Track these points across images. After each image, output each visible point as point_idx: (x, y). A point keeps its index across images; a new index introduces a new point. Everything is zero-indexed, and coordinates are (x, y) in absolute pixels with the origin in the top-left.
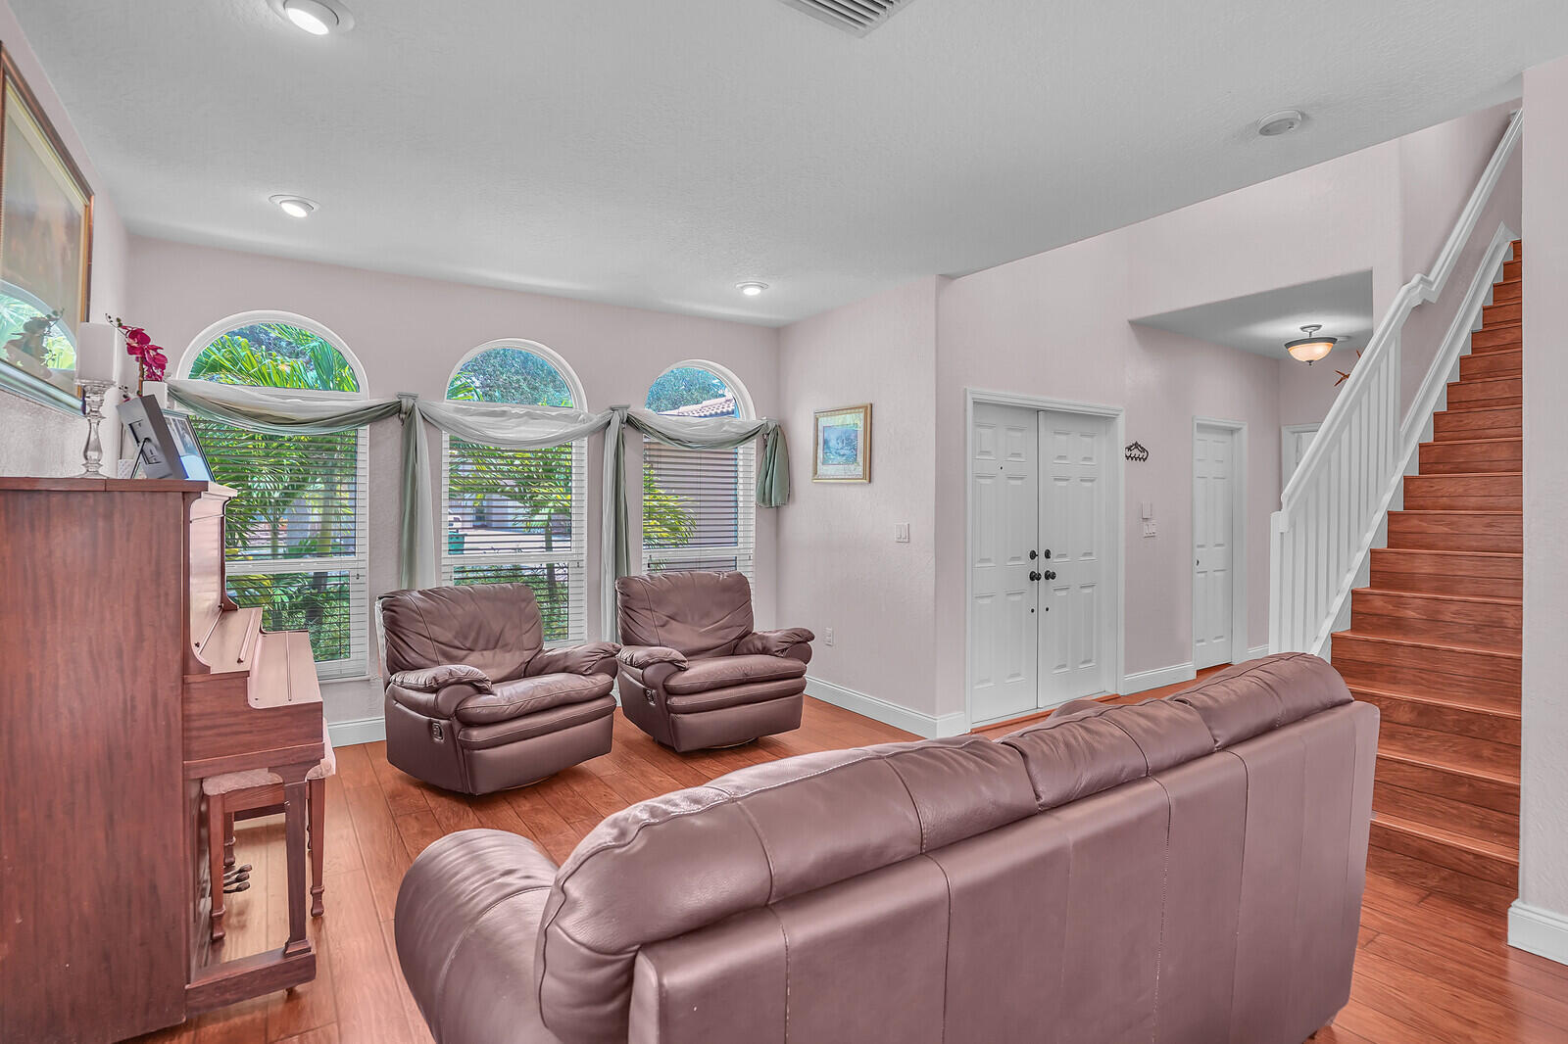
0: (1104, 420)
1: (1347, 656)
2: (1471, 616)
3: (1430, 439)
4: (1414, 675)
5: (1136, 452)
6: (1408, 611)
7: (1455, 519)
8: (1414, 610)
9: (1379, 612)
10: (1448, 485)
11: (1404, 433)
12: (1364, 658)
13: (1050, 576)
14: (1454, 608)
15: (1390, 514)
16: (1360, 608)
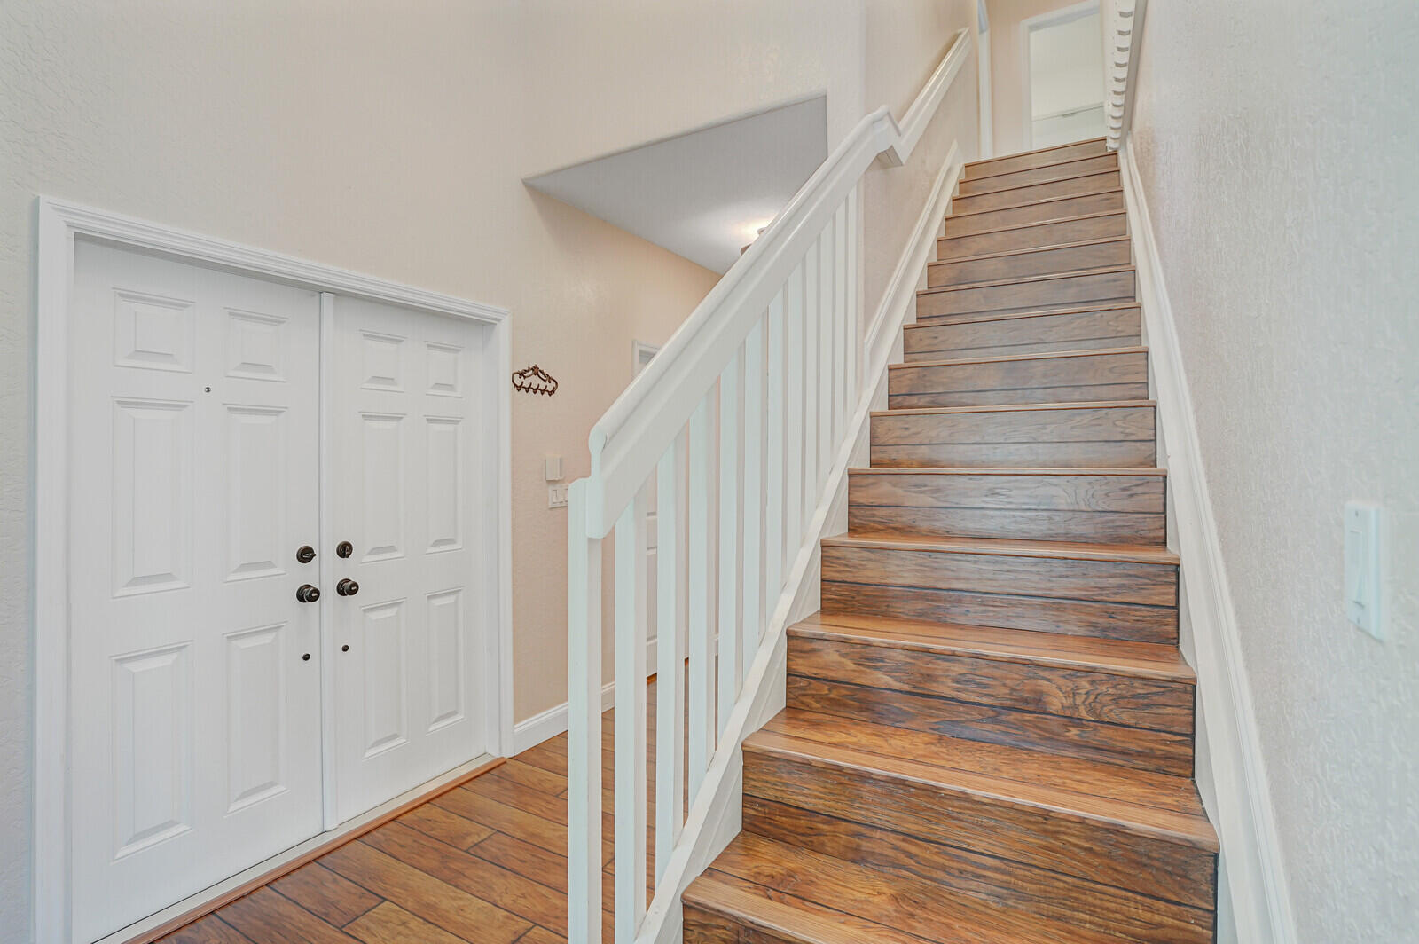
0: (482, 326)
1: (771, 794)
2: (987, 686)
3: (899, 360)
4: (895, 848)
5: (535, 381)
6: (879, 675)
7: (941, 481)
8: (889, 672)
9: (832, 675)
10: (927, 428)
11: (869, 346)
12: (802, 801)
13: (347, 589)
14: (957, 669)
15: (852, 475)
16: (802, 666)
